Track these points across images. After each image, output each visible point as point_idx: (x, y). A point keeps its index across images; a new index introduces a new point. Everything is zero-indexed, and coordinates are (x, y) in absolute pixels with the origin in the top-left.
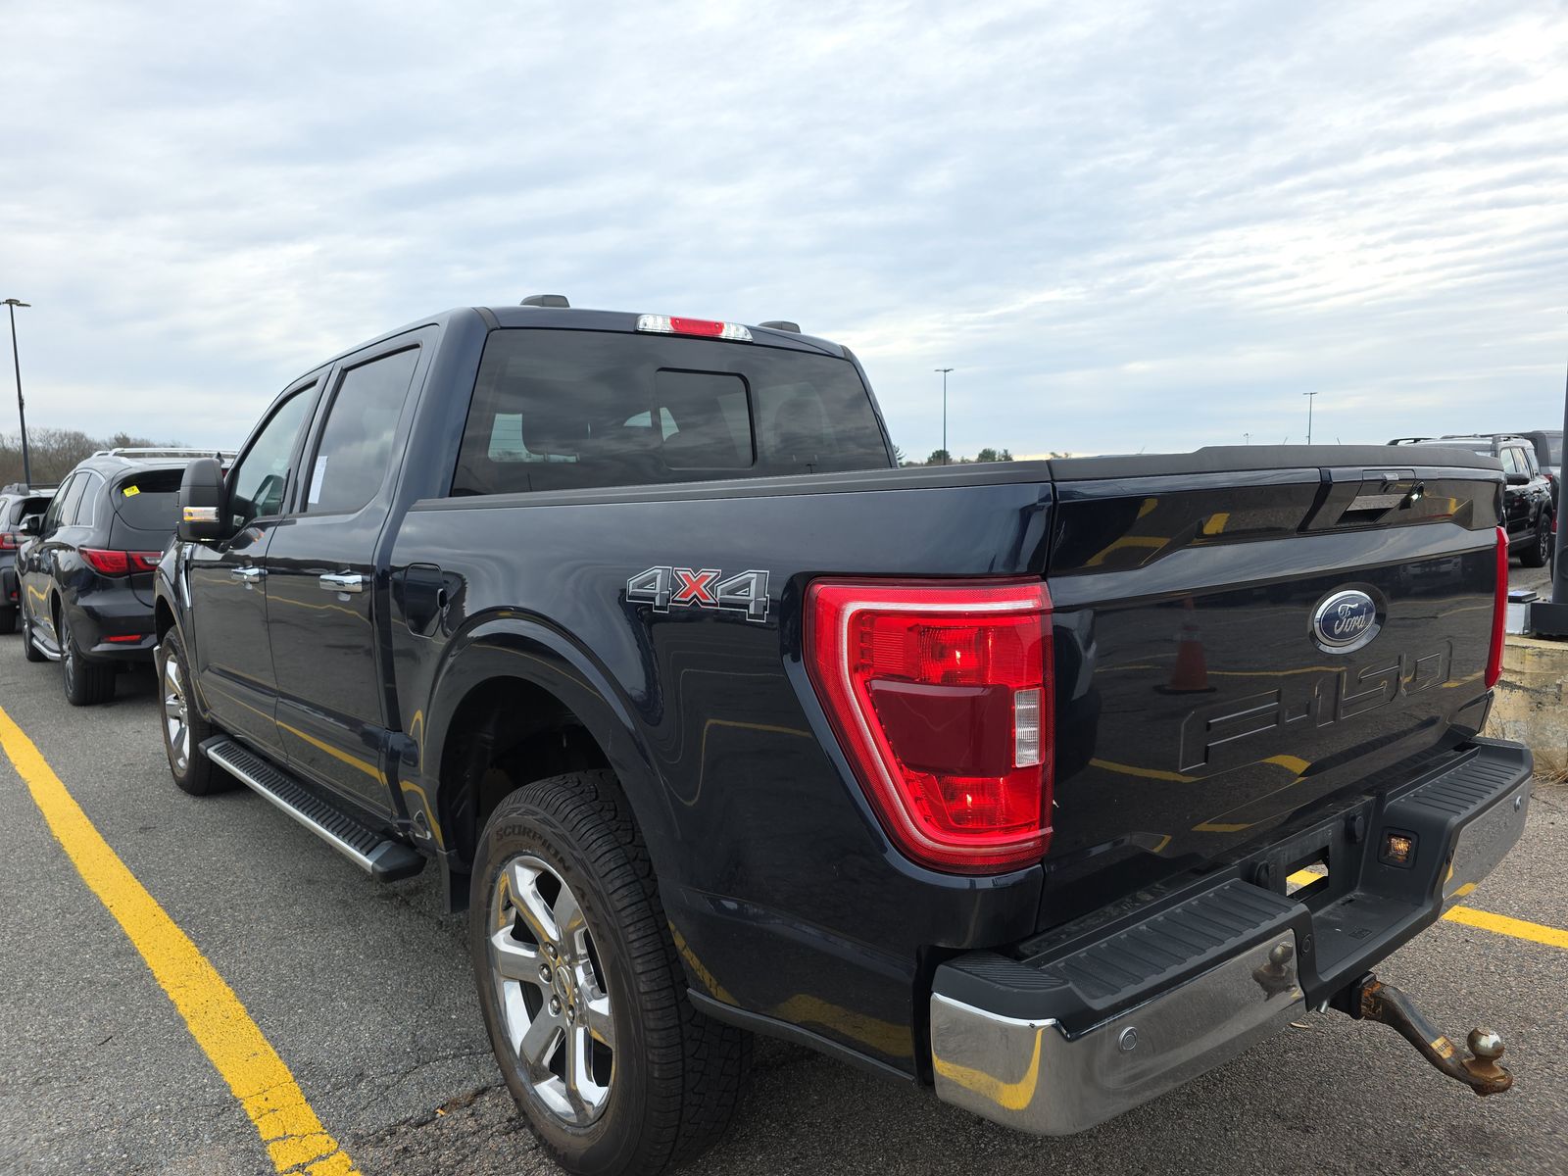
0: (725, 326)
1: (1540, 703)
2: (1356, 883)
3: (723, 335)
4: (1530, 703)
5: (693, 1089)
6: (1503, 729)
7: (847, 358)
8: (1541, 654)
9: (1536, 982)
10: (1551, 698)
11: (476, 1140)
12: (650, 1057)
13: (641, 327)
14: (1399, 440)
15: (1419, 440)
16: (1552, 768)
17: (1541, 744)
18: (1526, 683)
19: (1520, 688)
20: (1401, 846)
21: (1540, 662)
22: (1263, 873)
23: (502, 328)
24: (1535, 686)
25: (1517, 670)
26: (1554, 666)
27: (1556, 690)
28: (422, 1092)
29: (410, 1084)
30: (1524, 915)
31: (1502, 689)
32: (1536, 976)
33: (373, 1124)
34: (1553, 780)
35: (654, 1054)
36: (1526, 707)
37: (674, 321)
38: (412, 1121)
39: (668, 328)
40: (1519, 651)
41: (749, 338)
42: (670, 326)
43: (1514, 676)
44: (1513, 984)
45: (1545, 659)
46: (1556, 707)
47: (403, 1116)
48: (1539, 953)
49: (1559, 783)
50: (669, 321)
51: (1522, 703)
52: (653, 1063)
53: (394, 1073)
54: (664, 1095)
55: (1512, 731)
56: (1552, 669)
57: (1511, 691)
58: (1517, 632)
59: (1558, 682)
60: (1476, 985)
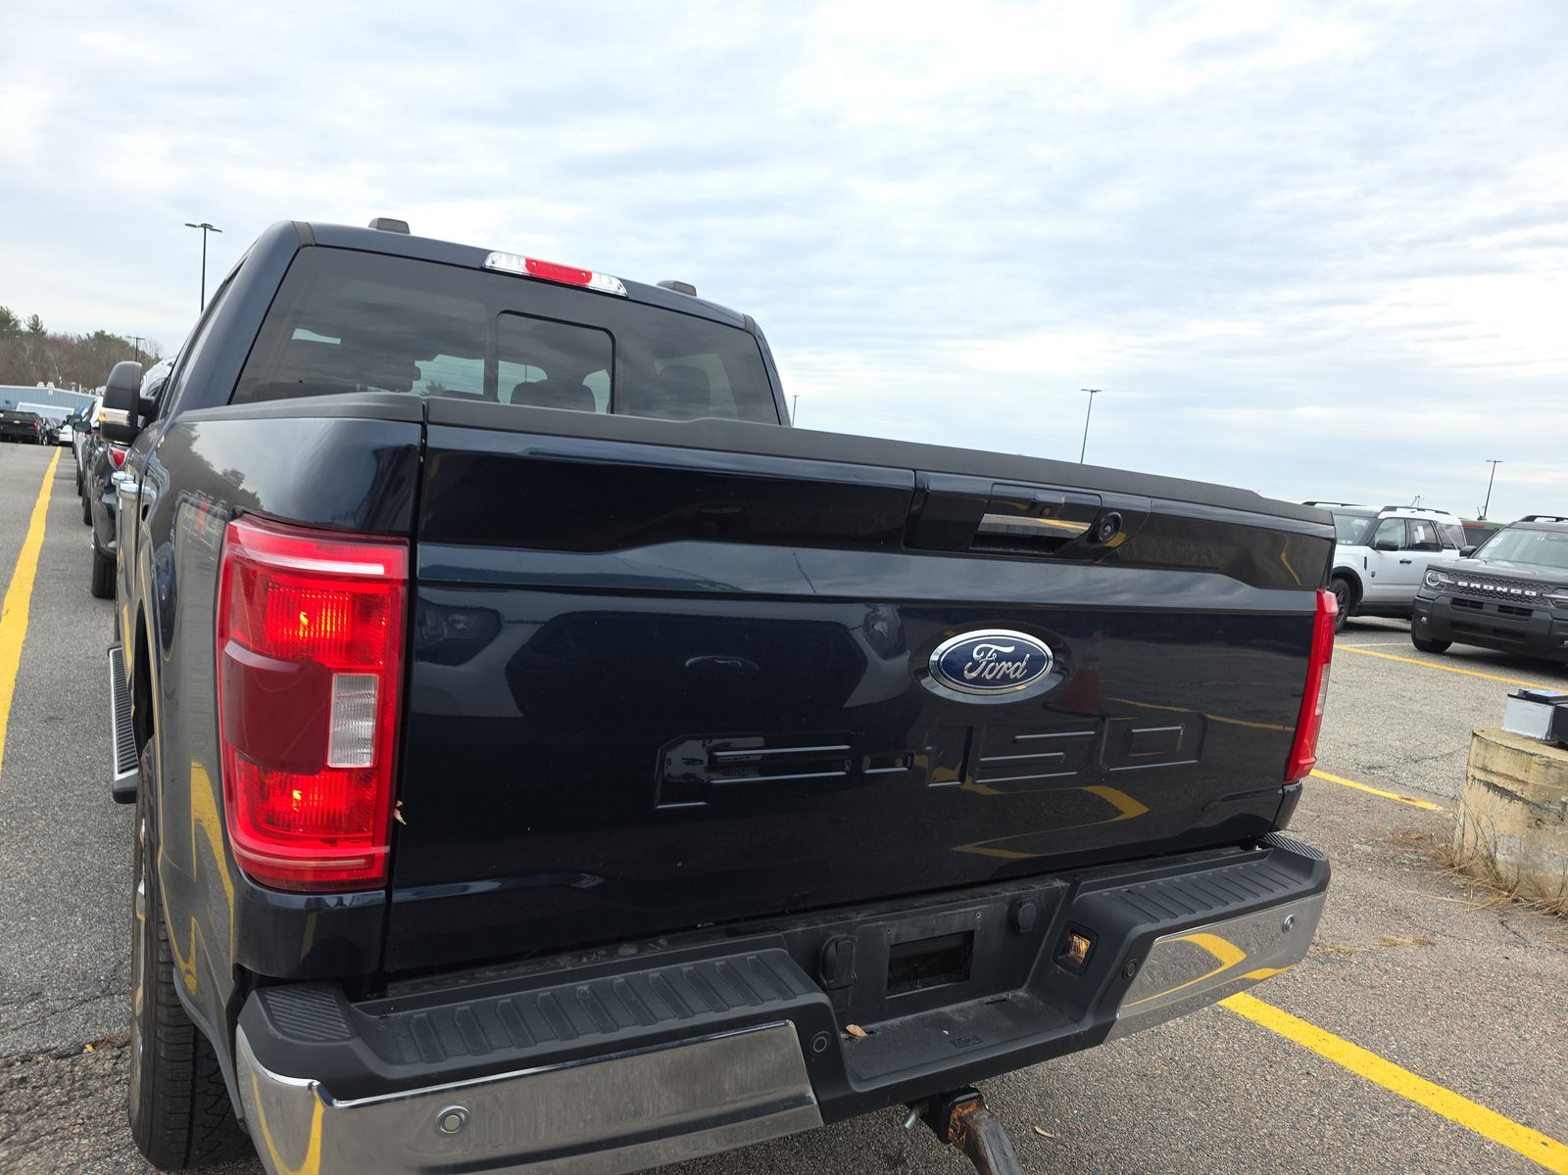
0: (593, 275)
1: (1540, 820)
2: (1024, 983)
3: (592, 284)
4: (1529, 818)
5: (208, 1077)
6: (1496, 842)
7: (748, 330)
8: (1549, 764)
9: (1357, 1137)
10: (1553, 816)
11: (98, 1084)
12: (159, 1034)
13: (488, 264)
14: (1536, 517)
15: (1562, 519)
16: (1543, 895)
17: (1535, 867)
18: (1527, 795)
19: (1520, 799)
20: (1083, 945)
21: (1547, 773)
22: (832, 948)
23: (317, 245)
24: (1537, 800)
25: (1520, 778)
26: (1561, 780)
27: (1560, 808)
28: (86, 1023)
29: (78, 1015)
30: (1400, 1058)
31: (1502, 797)
32: (1362, 1130)
33: (13, 1047)
34: (1537, 909)
35: (161, 1031)
36: (1524, 822)
37: (529, 262)
38: (54, 1052)
39: (519, 268)
40: (1524, 757)
41: (622, 292)
42: (524, 267)
43: (1516, 785)
44: (1328, 1134)
45: (1552, 771)
46: (1558, 828)
47: (48, 1045)
48: (1385, 1103)
49: (1545, 914)
50: (524, 262)
51: (1520, 817)
52: (160, 1039)
53: (72, 998)
54: (169, 1078)
55: (1505, 847)
56: (1559, 784)
57: (1510, 801)
58: (1539, 737)
59: (1564, 799)
60: (1284, 1127)
